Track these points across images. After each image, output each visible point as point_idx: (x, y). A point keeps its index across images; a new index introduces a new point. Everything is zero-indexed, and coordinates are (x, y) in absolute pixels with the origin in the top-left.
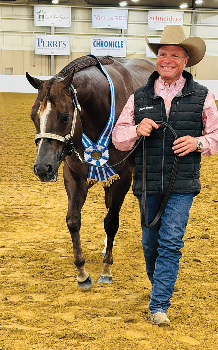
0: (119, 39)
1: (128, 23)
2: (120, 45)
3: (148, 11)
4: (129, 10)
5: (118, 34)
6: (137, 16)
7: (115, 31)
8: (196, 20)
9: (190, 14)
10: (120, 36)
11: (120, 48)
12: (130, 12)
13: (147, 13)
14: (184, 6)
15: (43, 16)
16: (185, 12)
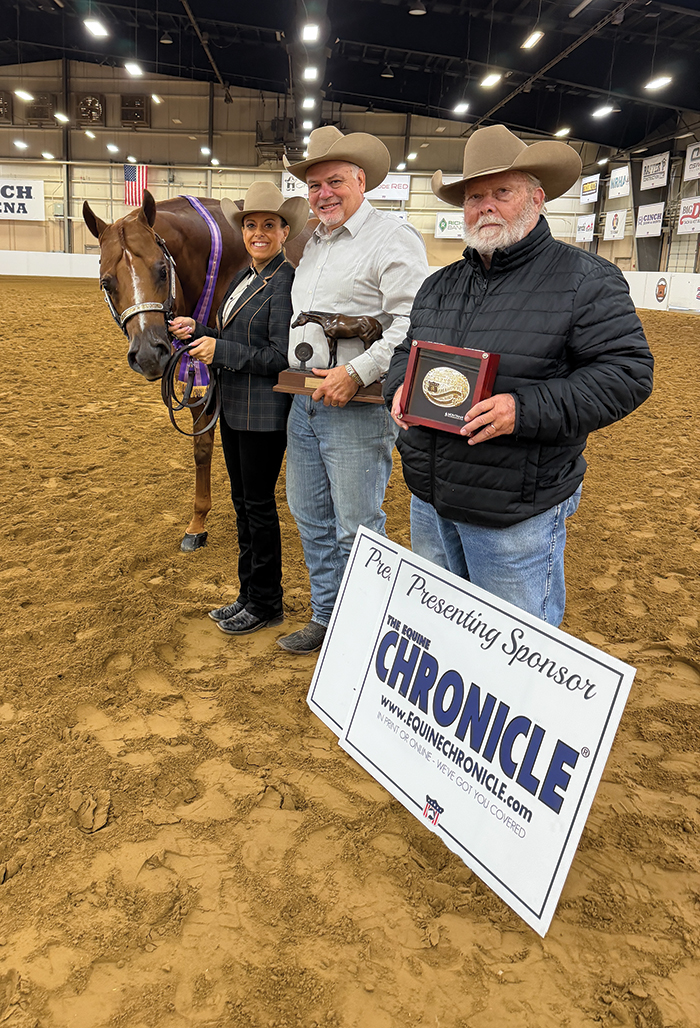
1: (410, 194)
4: (412, 177)
5: (396, 208)
6: (422, 183)
10: (399, 210)
12: (415, 179)
15: (293, 185)
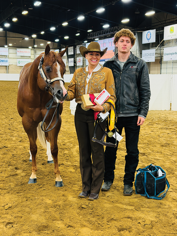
0: (6, 59)
1: (9, 53)
2: (6, 61)
3: (16, 49)
5: (5, 57)
6: (12, 51)
7: (4, 56)
8: (36, 52)
9: (33, 50)
10: (6, 58)
11: (6, 62)
12: (9, 49)
13: (16, 50)
14: (30, 47)
16: (31, 50)
